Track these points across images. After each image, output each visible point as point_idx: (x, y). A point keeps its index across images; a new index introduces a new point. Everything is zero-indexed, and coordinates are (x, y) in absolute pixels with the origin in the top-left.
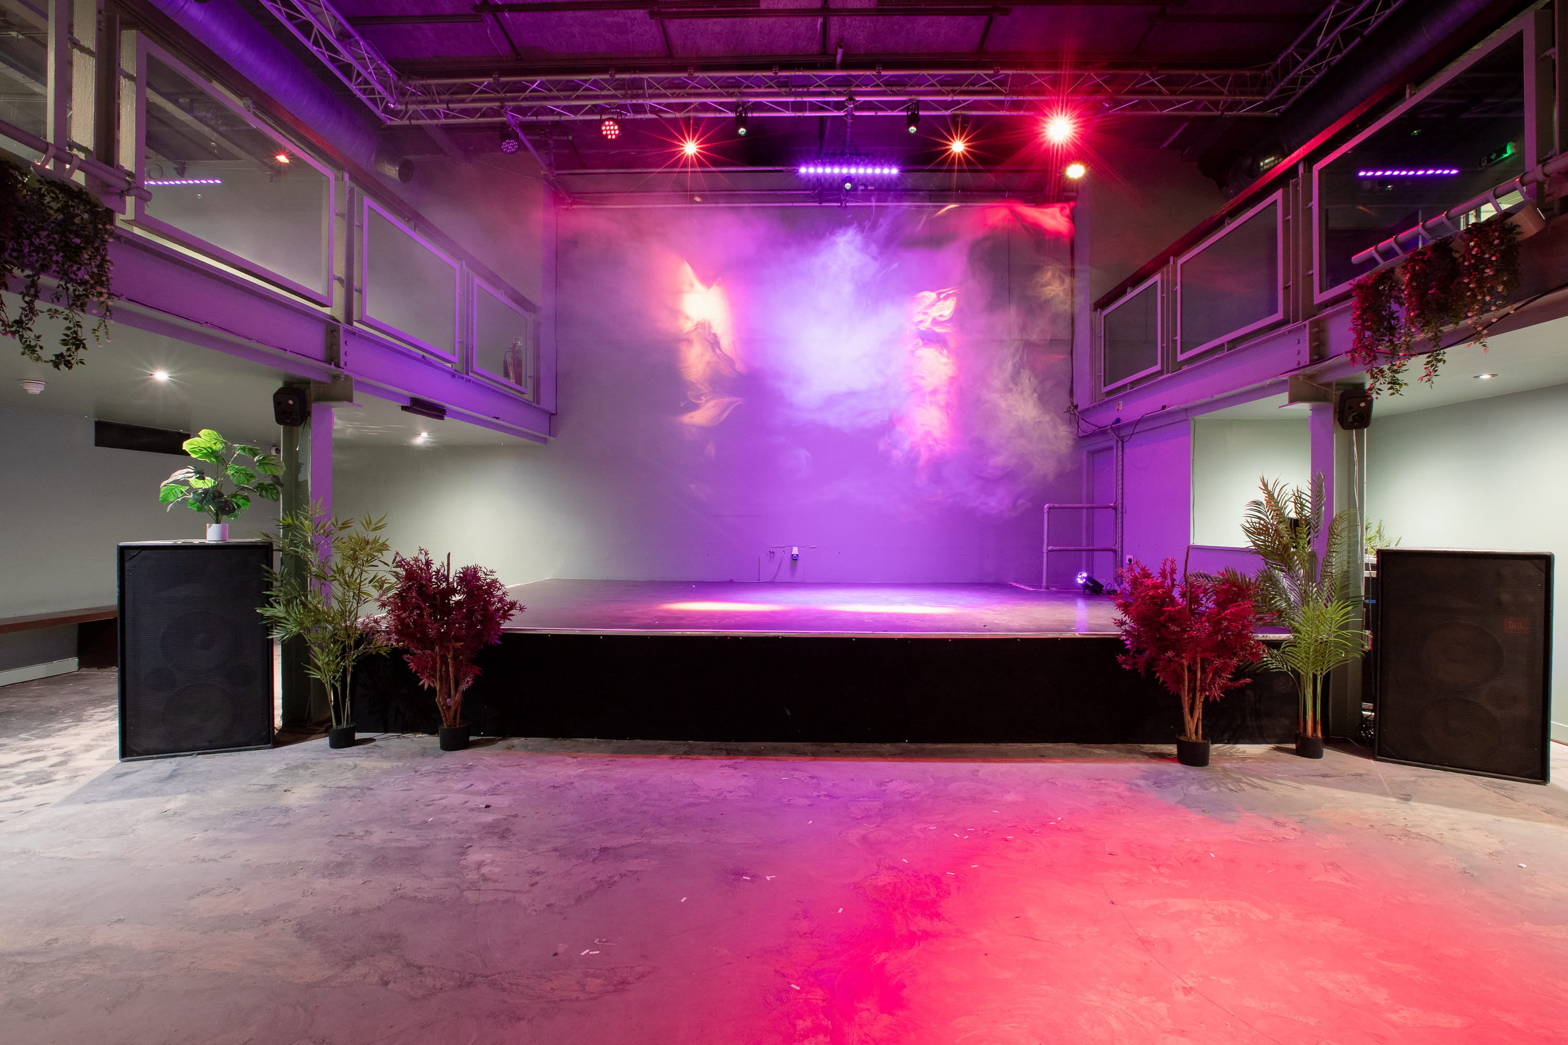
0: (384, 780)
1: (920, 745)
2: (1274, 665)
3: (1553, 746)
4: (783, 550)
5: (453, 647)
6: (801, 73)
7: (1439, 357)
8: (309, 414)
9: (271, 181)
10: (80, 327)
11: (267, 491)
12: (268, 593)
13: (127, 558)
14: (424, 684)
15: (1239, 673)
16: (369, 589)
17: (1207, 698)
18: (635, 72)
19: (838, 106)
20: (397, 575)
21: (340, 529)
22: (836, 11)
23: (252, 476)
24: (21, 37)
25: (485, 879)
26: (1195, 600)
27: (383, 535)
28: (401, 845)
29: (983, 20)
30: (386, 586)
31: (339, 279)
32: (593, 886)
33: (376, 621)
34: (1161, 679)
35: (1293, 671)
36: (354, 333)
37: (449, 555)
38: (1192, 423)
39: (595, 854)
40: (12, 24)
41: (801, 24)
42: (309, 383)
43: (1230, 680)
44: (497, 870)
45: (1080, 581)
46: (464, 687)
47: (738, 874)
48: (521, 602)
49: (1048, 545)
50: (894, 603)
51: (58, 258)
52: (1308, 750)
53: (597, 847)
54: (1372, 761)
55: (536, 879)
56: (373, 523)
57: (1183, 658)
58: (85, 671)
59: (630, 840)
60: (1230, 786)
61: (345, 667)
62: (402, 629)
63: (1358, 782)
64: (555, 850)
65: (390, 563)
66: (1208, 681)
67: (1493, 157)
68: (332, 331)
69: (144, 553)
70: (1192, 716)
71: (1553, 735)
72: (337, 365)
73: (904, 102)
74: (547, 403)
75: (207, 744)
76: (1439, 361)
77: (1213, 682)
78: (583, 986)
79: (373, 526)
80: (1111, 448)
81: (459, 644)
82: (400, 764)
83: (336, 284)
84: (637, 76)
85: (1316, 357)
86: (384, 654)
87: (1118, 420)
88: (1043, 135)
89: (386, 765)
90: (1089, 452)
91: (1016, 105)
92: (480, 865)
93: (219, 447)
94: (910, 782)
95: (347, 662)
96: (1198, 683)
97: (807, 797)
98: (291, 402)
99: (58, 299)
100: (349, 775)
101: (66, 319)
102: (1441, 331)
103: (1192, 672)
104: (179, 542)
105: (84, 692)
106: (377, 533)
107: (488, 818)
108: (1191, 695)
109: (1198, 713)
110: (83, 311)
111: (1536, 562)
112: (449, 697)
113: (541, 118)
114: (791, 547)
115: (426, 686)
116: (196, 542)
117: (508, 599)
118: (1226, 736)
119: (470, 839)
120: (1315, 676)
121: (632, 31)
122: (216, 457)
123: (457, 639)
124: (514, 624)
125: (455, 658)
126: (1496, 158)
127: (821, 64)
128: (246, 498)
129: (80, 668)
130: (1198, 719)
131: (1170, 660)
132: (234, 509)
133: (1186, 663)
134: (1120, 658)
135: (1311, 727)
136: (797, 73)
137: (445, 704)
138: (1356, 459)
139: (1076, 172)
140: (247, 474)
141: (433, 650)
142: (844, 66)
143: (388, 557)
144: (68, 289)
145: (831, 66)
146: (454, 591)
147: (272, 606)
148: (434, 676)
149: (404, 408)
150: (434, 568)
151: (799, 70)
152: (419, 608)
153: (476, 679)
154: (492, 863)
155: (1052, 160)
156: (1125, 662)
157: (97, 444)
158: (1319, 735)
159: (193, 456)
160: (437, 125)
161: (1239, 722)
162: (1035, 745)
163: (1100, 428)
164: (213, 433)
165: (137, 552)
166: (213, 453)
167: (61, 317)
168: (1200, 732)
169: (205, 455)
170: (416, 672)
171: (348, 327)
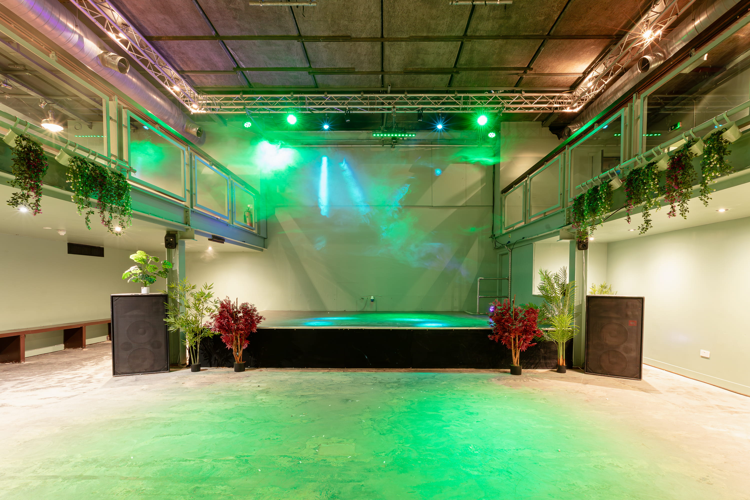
0: (218, 380)
1: (416, 369)
2: (548, 339)
3: (644, 366)
4: (367, 297)
5: (240, 333)
6: (373, 95)
7: (594, 228)
8: (177, 244)
9: (134, 132)
10: (124, 221)
11: (162, 274)
12: (167, 313)
13: (114, 300)
14: (228, 347)
15: (533, 341)
16: (204, 312)
17: (521, 350)
18: (302, 94)
19: (389, 109)
20: (216, 307)
21: (192, 289)
22: (387, 72)
23: (156, 268)
24: (30, 75)
25: (264, 402)
26: (516, 314)
27: (212, 291)
28: (232, 395)
29: (450, 76)
30: (212, 311)
31: (188, 190)
32: (300, 403)
33: (210, 324)
34: (504, 343)
35: (556, 341)
36: (193, 212)
37: (237, 299)
38: (534, 244)
39: (300, 396)
40: (27, 70)
41: (373, 77)
42: (177, 232)
43: (530, 344)
44: (268, 400)
45: (491, 310)
46: (244, 348)
47: (347, 400)
48: (264, 316)
49: (479, 295)
50: (412, 318)
51: (116, 198)
52: (560, 370)
53: (300, 395)
54: (584, 374)
55: (281, 402)
56: (208, 287)
57: (511, 335)
58: (67, 350)
59: (311, 393)
60: (525, 380)
61: (196, 342)
62: (221, 327)
63: (574, 379)
64: (286, 396)
65: (213, 302)
66: (521, 344)
67: (673, 128)
68: (186, 212)
69: (120, 298)
70: (515, 357)
71: (644, 361)
72: (189, 225)
73: (417, 108)
74: (263, 234)
75: (145, 370)
76: (595, 229)
77: (523, 345)
78: (302, 422)
79: (208, 288)
80: (507, 254)
81: (242, 332)
82: (221, 376)
83: (187, 192)
84: (303, 95)
85: (568, 223)
86: (211, 337)
87: (509, 242)
88: (475, 122)
89: (216, 376)
90: (500, 255)
91: (464, 109)
92: (262, 399)
93: (144, 257)
94: (409, 379)
95: (197, 339)
96: (517, 345)
97: (372, 383)
98: (171, 240)
99: (116, 212)
100: (204, 379)
101: (120, 219)
102: (595, 218)
103: (515, 339)
104: (133, 294)
105: (75, 357)
106: (210, 290)
107: (260, 389)
108: (515, 349)
109: (518, 355)
110: (125, 216)
111: (639, 300)
112: (238, 352)
113: (261, 112)
114: (371, 296)
115: (229, 348)
116: (140, 294)
117: (259, 315)
118: (533, 366)
119: (256, 394)
120: (563, 343)
121: (301, 78)
122: (144, 261)
123: (242, 330)
124: (262, 325)
125: (240, 337)
126: (674, 128)
127: (382, 91)
128: (155, 277)
129: (65, 349)
130: (518, 358)
131: (507, 336)
132: (154, 282)
133: (512, 337)
134: (489, 336)
135: (562, 361)
136: (371, 95)
137: (236, 355)
138: (584, 261)
139: (492, 135)
140: (154, 268)
141: (232, 334)
142: (392, 92)
143: (212, 299)
144: (119, 208)
145: (386, 92)
146: (239, 312)
147: (168, 318)
148: (232, 344)
149: (209, 239)
150: (231, 304)
151: (372, 94)
152: (228, 318)
153: (248, 345)
154: (265, 399)
155: (479, 132)
156: (491, 337)
157: (69, 253)
158: (565, 365)
159: (135, 261)
160: (215, 114)
161: (538, 361)
162: (459, 369)
163: (503, 245)
164: (142, 252)
165: (118, 298)
166: (143, 260)
167: (118, 218)
168: (518, 363)
169: (140, 261)
170: (225, 343)
171: (192, 210)
